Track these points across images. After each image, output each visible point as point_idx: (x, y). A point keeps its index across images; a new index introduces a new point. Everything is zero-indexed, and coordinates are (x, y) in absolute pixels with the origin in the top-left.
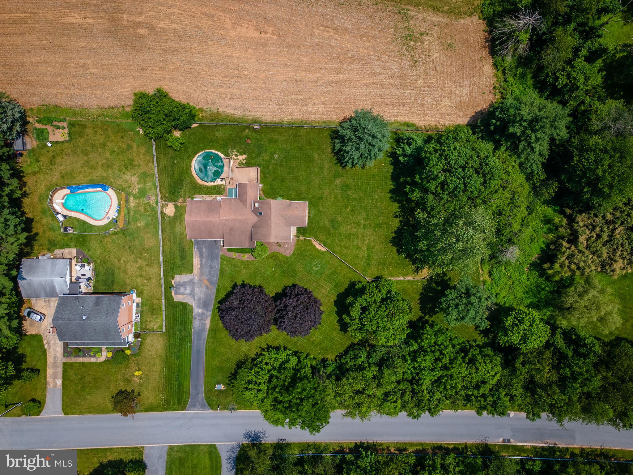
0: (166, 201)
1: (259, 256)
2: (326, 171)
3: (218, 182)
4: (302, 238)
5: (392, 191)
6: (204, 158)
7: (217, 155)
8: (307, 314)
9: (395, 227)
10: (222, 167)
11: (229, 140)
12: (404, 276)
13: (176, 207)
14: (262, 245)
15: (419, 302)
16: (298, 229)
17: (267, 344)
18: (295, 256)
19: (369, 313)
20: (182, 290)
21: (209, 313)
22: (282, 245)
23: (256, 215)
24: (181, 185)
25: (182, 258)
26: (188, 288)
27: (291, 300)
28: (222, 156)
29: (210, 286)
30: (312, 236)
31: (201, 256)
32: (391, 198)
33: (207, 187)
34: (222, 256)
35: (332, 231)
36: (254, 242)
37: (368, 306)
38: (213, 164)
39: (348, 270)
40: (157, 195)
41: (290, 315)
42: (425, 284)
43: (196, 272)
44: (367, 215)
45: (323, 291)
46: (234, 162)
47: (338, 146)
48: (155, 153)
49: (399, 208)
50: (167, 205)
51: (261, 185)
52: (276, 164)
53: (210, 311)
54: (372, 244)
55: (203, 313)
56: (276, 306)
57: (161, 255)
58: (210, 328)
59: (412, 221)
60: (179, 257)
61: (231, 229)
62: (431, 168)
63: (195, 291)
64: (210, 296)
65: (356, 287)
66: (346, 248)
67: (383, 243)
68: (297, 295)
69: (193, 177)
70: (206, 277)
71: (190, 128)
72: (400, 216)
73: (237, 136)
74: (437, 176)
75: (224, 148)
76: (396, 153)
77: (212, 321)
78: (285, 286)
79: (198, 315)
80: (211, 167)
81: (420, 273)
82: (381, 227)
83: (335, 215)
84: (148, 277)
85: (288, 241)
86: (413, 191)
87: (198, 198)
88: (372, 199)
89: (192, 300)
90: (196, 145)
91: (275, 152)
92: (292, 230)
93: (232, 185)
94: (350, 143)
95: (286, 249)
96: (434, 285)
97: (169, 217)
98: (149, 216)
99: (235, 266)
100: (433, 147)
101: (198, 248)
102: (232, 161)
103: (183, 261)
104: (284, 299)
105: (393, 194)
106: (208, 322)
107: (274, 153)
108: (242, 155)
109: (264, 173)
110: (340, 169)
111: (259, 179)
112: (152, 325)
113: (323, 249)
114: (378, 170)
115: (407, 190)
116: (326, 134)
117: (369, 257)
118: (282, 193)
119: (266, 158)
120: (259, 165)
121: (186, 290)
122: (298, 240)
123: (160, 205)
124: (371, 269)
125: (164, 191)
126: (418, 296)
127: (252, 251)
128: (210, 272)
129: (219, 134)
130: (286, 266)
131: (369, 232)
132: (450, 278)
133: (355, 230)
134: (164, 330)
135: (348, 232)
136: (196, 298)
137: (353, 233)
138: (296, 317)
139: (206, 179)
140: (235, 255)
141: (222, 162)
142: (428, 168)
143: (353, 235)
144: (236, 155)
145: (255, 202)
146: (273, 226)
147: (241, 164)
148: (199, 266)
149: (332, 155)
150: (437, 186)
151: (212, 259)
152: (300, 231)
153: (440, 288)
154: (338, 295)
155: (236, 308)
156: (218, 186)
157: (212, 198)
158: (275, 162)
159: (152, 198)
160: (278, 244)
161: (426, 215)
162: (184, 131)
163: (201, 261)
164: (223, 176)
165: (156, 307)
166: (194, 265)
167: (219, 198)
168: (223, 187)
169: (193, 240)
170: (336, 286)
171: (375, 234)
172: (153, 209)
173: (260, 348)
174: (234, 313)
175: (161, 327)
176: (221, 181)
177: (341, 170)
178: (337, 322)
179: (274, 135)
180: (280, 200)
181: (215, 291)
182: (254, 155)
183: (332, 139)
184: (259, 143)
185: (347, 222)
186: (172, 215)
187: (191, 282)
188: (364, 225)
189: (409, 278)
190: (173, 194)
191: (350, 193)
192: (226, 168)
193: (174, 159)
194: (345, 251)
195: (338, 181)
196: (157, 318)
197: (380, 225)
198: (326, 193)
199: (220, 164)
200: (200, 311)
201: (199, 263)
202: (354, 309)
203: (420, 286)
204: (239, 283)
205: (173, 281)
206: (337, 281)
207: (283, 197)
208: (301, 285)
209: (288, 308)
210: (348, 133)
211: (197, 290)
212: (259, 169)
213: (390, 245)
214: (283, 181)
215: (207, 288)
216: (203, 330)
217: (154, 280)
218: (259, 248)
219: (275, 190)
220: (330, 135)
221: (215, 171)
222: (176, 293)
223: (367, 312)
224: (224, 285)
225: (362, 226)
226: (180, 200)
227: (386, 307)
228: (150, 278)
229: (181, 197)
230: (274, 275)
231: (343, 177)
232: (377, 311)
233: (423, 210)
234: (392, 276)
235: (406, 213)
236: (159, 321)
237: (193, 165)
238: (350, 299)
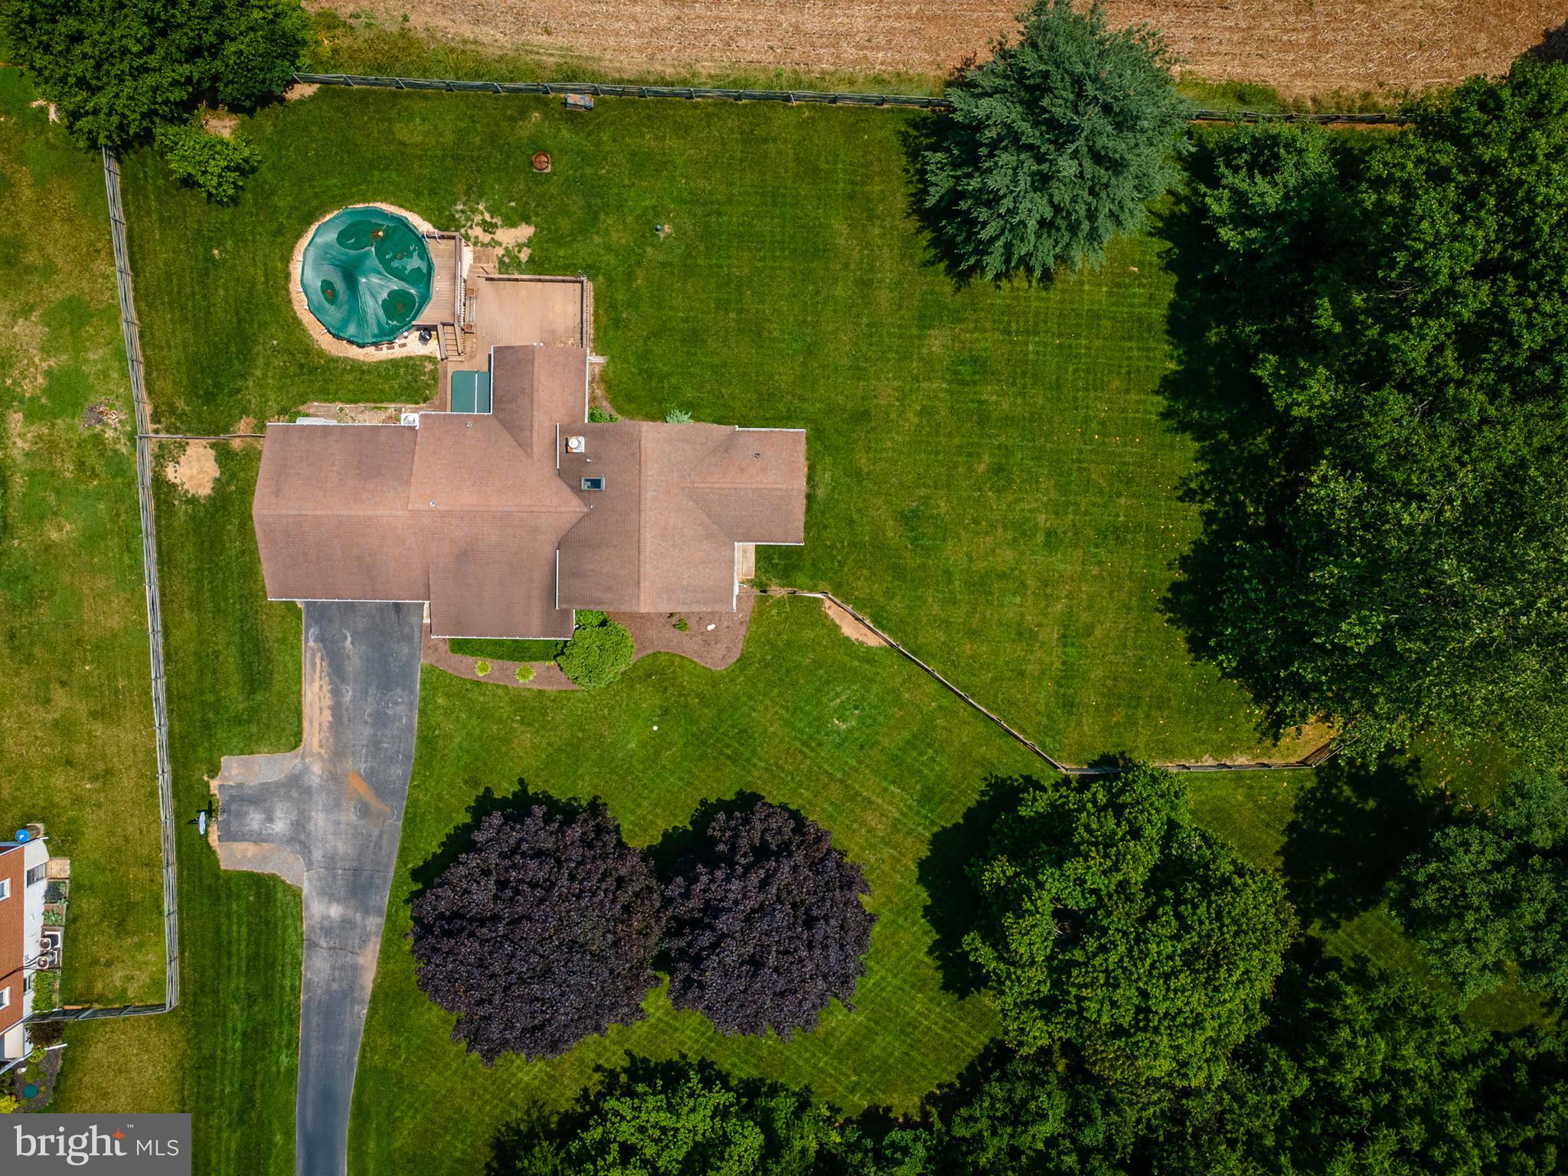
0: (177, 431)
1: (591, 671)
2: (884, 297)
3: (410, 345)
4: (778, 591)
5: (1170, 386)
6: (342, 237)
7: (403, 223)
8: (810, 946)
9: (1183, 539)
10: (424, 278)
11: (457, 158)
12: (1218, 750)
13: (224, 455)
14: (603, 624)
15: (1279, 862)
16: (764, 555)
17: (628, 1053)
18: (750, 672)
19: (1103, 949)
20: (254, 820)
21: (375, 923)
22: (692, 622)
23: (577, 490)
24: (246, 356)
25: (256, 679)
26: (278, 814)
27: (736, 885)
28: (424, 227)
29: (374, 803)
30: (822, 585)
31: (337, 670)
32: (1165, 416)
33: (359, 369)
34: (430, 671)
35: (912, 561)
36: (565, 614)
37: (1094, 911)
38: (386, 264)
39: (981, 728)
40: (130, 406)
41: (732, 954)
42: (1308, 785)
43: (316, 742)
44: (1063, 489)
45: (871, 819)
46: (477, 258)
47: (941, 183)
48: (117, 212)
49: (1201, 456)
50: (182, 447)
51: (600, 360)
52: (663, 265)
53: (378, 912)
54: (1085, 617)
55: (347, 923)
56: (667, 902)
57: (156, 669)
58: (378, 986)
59: (1256, 514)
60: (236, 678)
61: (465, 556)
62: (1418, 255)
63: (311, 827)
64: (378, 845)
65: (1023, 812)
66: (973, 634)
67: (1129, 609)
68: (762, 852)
69: (298, 322)
70: (356, 765)
71: (282, 100)
72: (1207, 494)
73: (493, 139)
74: (1450, 292)
75: (433, 192)
76: (1205, 209)
77: (385, 956)
78: (703, 802)
79: (328, 932)
80: (375, 280)
81: (1284, 741)
82: (1120, 541)
83: (923, 492)
84: (100, 766)
85: (717, 608)
86: (1294, 380)
87: (317, 417)
88: (1087, 420)
89: (299, 863)
90: (311, 178)
91: (658, 212)
92: (737, 555)
93: (472, 356)
94: (1005, 158)
95: (709, 640)
96: (1347, 791)
97: (193, 501)
98: (99, 496)
99: (484, 714)
100: (1419, 161)
101: (320, 639)
102: (468, 254)
103: (259, 697)
104: (704, 879)
105: (1175, 396)
106: (368, 962)
107: (657, 215)
108: (514, 225)
109: (613, 306)
110: (946, 285)
111: (590, 330)
112: (118, 976)
113: (873, 641)
114: (1110, 294)
115: (1263, 373)
116: (886, 133)
117: (1069, 674)
118: (689, 394)
119: (619, 237)
120: (591, 270)
121: (270, 819)
122: (762, 601)
123: (149, 448)
124: (1079, 724)
125: (164, 385)
126: (1276, 840)
127: (559, 651)
128: (375, 744)
129: (411, 133)
130: (709, 713)
131: (1065, 564)
132: (1415, 762)
133: (1009, 555)
134: (172, 997)
135: (981, 565)
136: (317, 855)
137: (1000, 568)
138: (756, 963)
139: (352, 330)
140: (482, 669)
141: (424, 254)
142: (1401, 257)
143: (1002, 576)
144: (488, 227)
145: (568, 432)
146: (650, 540)
147: (508, 264)
148: (327, 716)
149: (913, 223)
150: (1439, 349)
151: (385, 687)
152: (769, 559)
153: (1371, 804)
154: (936, 836)
155: (482, 922)
156: (410, 365)
157: (383, 415)
158: (660, 258)
159: (113, 419)
160: (678, 622)
161: (1359, 486)
162: (251, 112)
163: (336, 692)
164: (426, 317)
165: (136, 896)
166: (306, 710)
167: (411, 417)
168: (429, 367)
169: (300, 602)
170: (926, 798)
171: (1095, 571)
172: (119, 467)
173: (598, 1068)
174: (468, 947)
175: (158, 985)
176: (423, 339)
177: (948, 289)
178: (931, 952)
179: (657, 138)
180: (681, 423)
181: (396, 823)
182: (565, 224)
183: (914, 154)
184: (588, 171)
185: (976, 522)
186: (205, 490)
187: (295, 786)
188: (1050, 534)
189: (1241, 760)
190: (209, 397)
191: (988, 393)
192: (440, 284)
193: (210, 242)
194: (968, 648)
195: (937, 342)
196: (140, 946)
197: (1117, 534)
198: (885, 391)
199: (414, 263)
200: (335, 911)
201: (328, 702)
202: (1029, 921)
203: (1286, 793)
204: (505, 789)
205: (214, 784)
206: (932, 776)
207: (695, 410)
208: (775, 796)
209: (722, 924)
210: (998, 111)
211: (319, 820)
212: (589, 286)
213: (1159, 620)
214: (694, 338)
215: (364, 811)
216: (349, 992)
217: (128, 780)
218: (592, 638)
219: (662, 378)
220: (905, 136)
221: (392, 294)
222: (227, 836)
223: (1092, 945)
224: (440, 798)
225: (1040, 538)
226: (244, 426)
227: (1178, 916)
228: (108, 772)
229: (244, 411)
230: (657, 754)
231: (959, 320)
232: (1138, 940)
233: (1346, 467)
234: (1168, 752)
235: (1230, 482)
236: (151, 957)
237: (296, 269)
238: (999, 871)
